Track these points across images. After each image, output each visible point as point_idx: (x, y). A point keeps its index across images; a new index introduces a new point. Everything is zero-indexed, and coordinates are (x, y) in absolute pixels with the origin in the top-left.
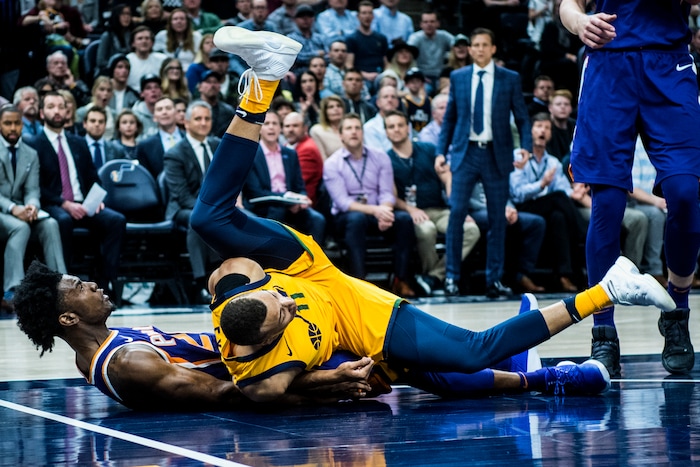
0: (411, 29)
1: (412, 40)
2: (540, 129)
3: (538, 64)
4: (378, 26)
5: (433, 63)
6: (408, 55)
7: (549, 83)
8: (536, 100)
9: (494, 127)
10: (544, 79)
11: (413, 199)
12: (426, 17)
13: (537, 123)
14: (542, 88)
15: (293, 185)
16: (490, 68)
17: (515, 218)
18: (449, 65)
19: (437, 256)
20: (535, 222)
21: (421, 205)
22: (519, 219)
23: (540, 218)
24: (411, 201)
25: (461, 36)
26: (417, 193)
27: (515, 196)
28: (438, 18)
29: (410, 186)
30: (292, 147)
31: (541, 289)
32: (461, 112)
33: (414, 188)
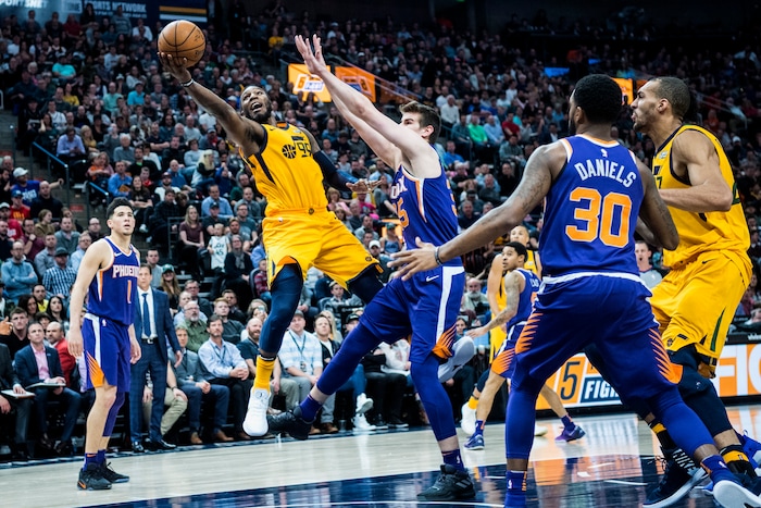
20: (222, 390)
30: (52, 346)
31: (230, 439)
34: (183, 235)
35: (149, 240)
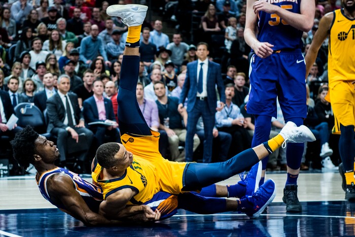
0: (168, 41)
1: (169, 47)
2: (229, 91)
3: (229, 60)
4: (152, 40)
5: (178, 58)
6: (167, 54)
7: (234, 69)
8: (228, 77)
9: (208, 90)
10: (232, 67)
11: (168, 124)
12: (176, 36)
13: (227, 88)
14: (231, 71)
15: (110, 116)
16: (206, 62)
17: (217, 135)
18: (186, 59)
19: (179, 152)
20: (226, 136)
21: (171, 127)
22: (219, 135)
23: (229, 135)
24: (167, 125)
25: (192, 46)
26: (170, 121)
27: (217, 124)
28: (181, 37)
29: (166, 118)
30: (109, 98)
32: (192, 83)
33: (168, 119)
34: (204, 24)
35: (177, 27)
